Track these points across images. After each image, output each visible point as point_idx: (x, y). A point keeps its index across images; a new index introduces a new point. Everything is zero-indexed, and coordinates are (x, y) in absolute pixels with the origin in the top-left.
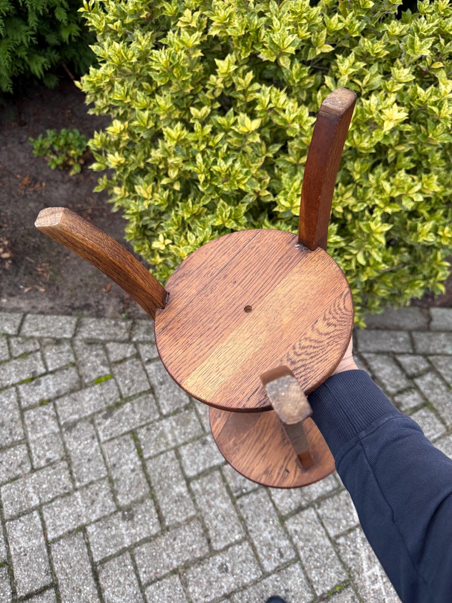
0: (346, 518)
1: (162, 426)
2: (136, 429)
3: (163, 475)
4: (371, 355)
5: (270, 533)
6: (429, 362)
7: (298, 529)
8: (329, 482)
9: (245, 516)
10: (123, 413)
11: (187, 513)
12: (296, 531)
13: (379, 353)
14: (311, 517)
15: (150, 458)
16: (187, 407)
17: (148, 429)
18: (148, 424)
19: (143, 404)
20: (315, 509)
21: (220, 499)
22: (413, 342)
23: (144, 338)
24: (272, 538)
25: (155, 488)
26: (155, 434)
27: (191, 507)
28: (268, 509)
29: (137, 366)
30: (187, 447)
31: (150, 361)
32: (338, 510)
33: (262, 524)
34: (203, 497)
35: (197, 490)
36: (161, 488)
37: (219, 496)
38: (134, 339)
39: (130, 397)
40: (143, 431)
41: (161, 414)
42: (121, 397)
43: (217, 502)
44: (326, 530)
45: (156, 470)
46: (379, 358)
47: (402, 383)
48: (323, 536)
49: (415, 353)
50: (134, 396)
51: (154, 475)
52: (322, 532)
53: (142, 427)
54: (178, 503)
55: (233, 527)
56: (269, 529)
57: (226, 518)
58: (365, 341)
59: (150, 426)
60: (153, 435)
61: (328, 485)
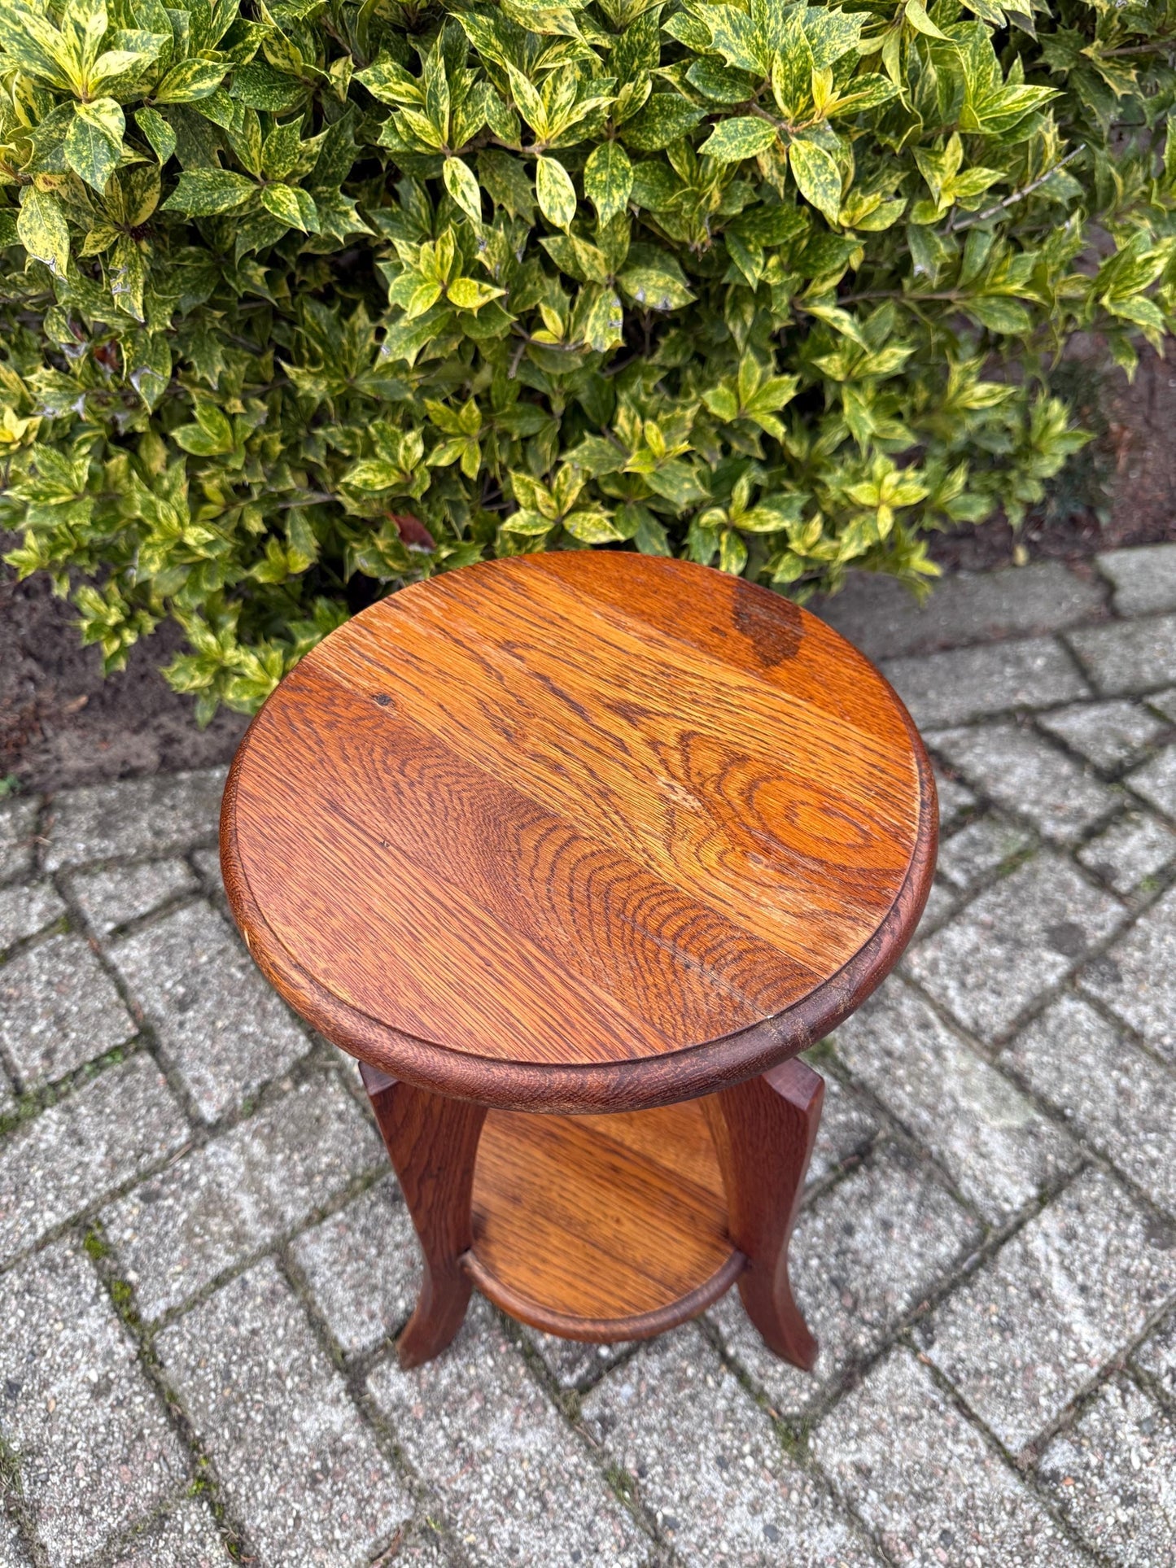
0: (1051, 1356)
1: (207, 1168)
2: (97, 1205)
3: (239, 1373)
4: (955, 734)
5: (755, 1509)
6: (1152, 711)
7: (868, 1459)
8: (941, 1222)
9: (631, 1465)
10: (30, 1156)
11: (373, 1523)
12: (863, 1471)
13: (977, 721)
14: (911, 1392)
15: (172, 1314)
16: (301, 1071)
17: (149, 1197)
18: (145, 1176)
19: (113, 1099)
20: (916, 1352)
21: (507, 1415)
22: (1080, 666)
23: (88, 850)
24: (771, 1532)
25: (210, 1445)
26: (180, 1207)
27: (387, 1488)
28: (722, 1404)
29: (73, 959)
30: (328, 1230)
31: (123, 930)
32: (1006, 1328)
33: (711, 1478)
34: (430, 1427)
35: (399, 1404)
36: (238, 1439)
37: (501, 1405)
38: (52, 864)
39: (54, 1085)
40: (129, 1206)
41: (196, 1122)
42: (18, 1092)
43: (497, 1430)
44: (985, 1429)
45: (203, 1359)
46: (982, 736)
47: (1092, 800)
48: (978, 1461)
49: (1098, 697)
50: (74, 1075)
51: (201, 1385)
52: (972, 1443)
53: (123, 1191)
54: (326, 1487)
55: (589, 1528)
56: (748, 1496)
57: (551, 1497)
58: (921, 695)
59: (155, 1183)
60: (171, 1215)
61: (939, 1238)
